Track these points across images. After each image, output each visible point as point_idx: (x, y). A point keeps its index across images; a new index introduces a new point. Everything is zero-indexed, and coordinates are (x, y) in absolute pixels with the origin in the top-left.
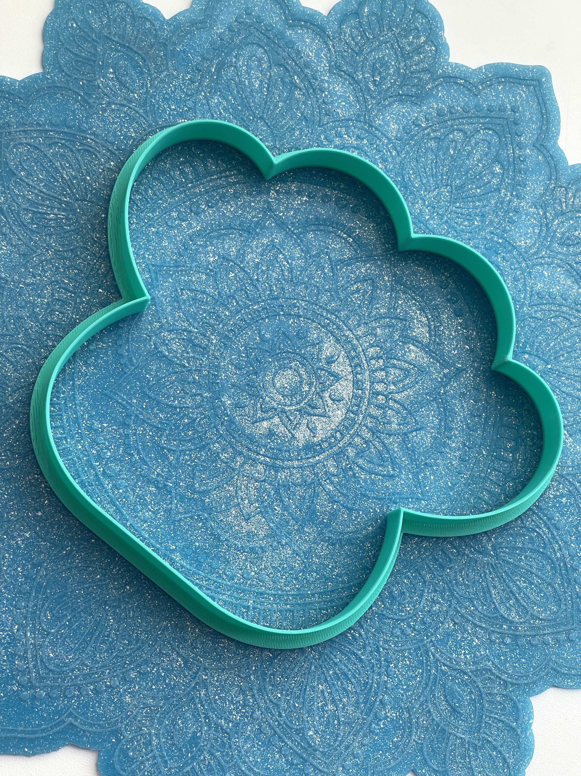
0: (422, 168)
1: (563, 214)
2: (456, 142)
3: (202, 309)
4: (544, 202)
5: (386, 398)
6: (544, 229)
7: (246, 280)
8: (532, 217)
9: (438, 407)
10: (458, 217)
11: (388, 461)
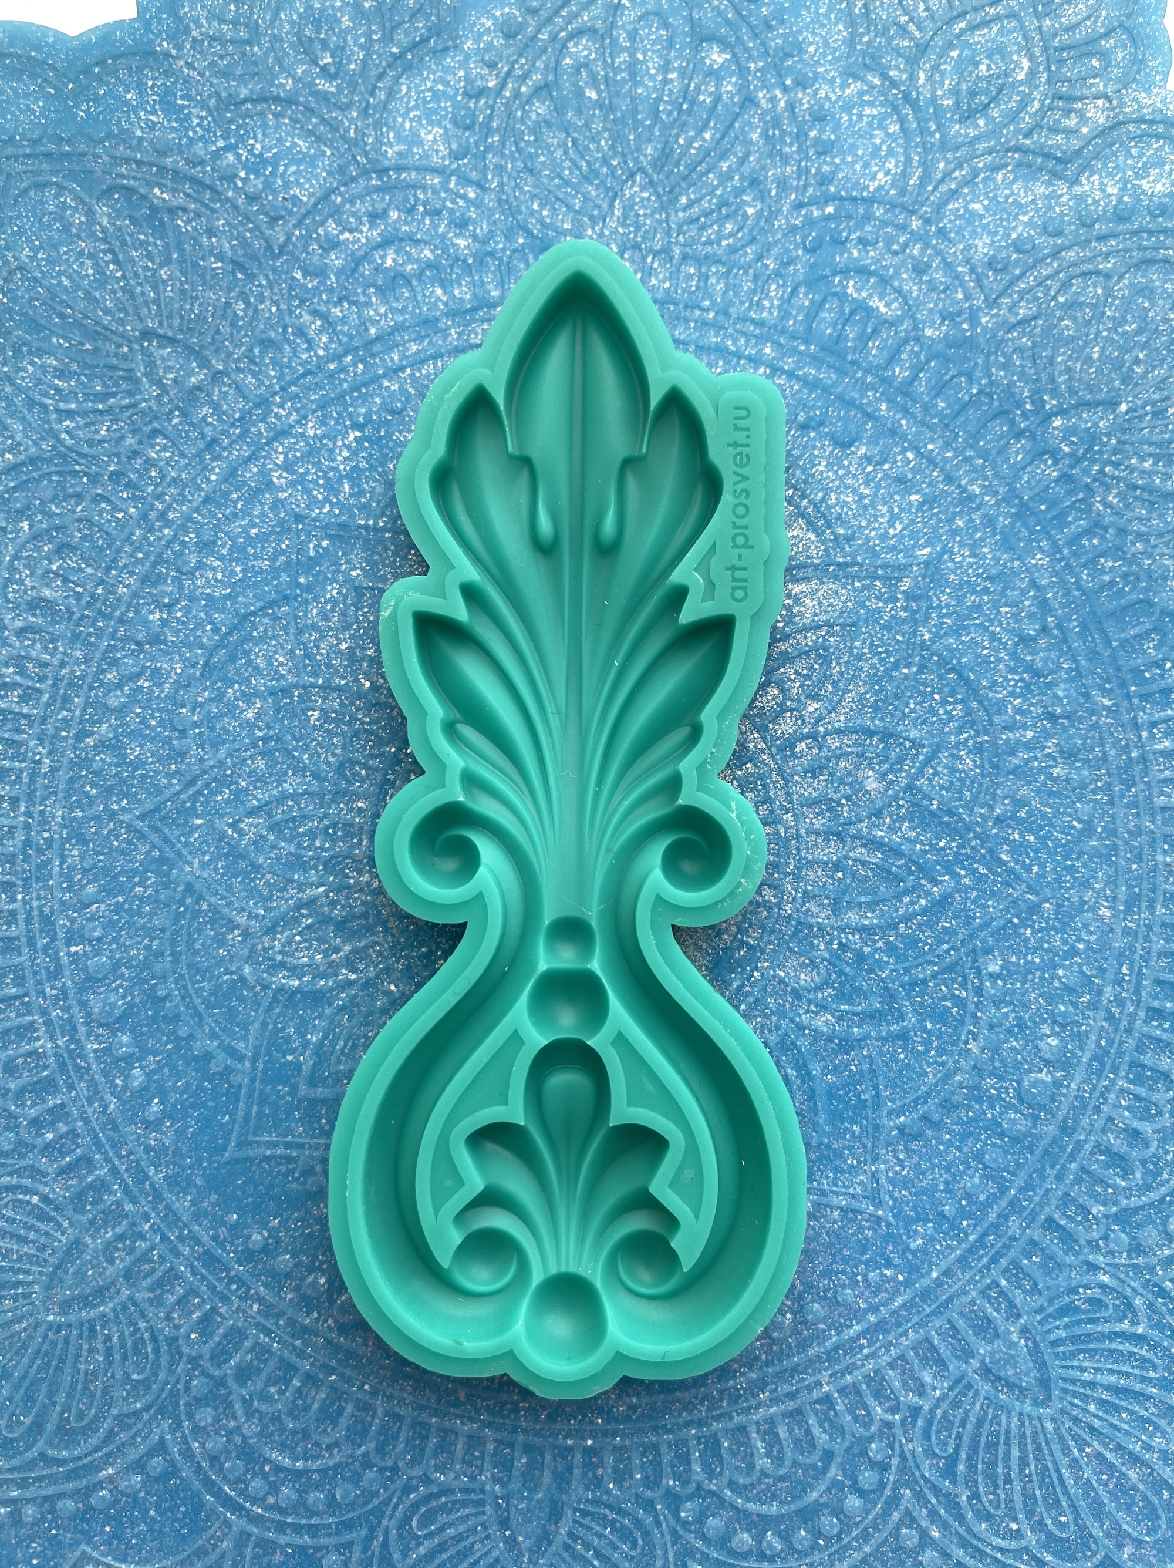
0: (552, 179)
1: (923, 49)
2: (586, 65)
3: (304, 834)
4: (864, 53)
5: (815, 739)
6: (908, 111)
7: (352, 704)
8: (863, 104)
9: (941, 677)
10: (703, 228)
11: (911, 873)
